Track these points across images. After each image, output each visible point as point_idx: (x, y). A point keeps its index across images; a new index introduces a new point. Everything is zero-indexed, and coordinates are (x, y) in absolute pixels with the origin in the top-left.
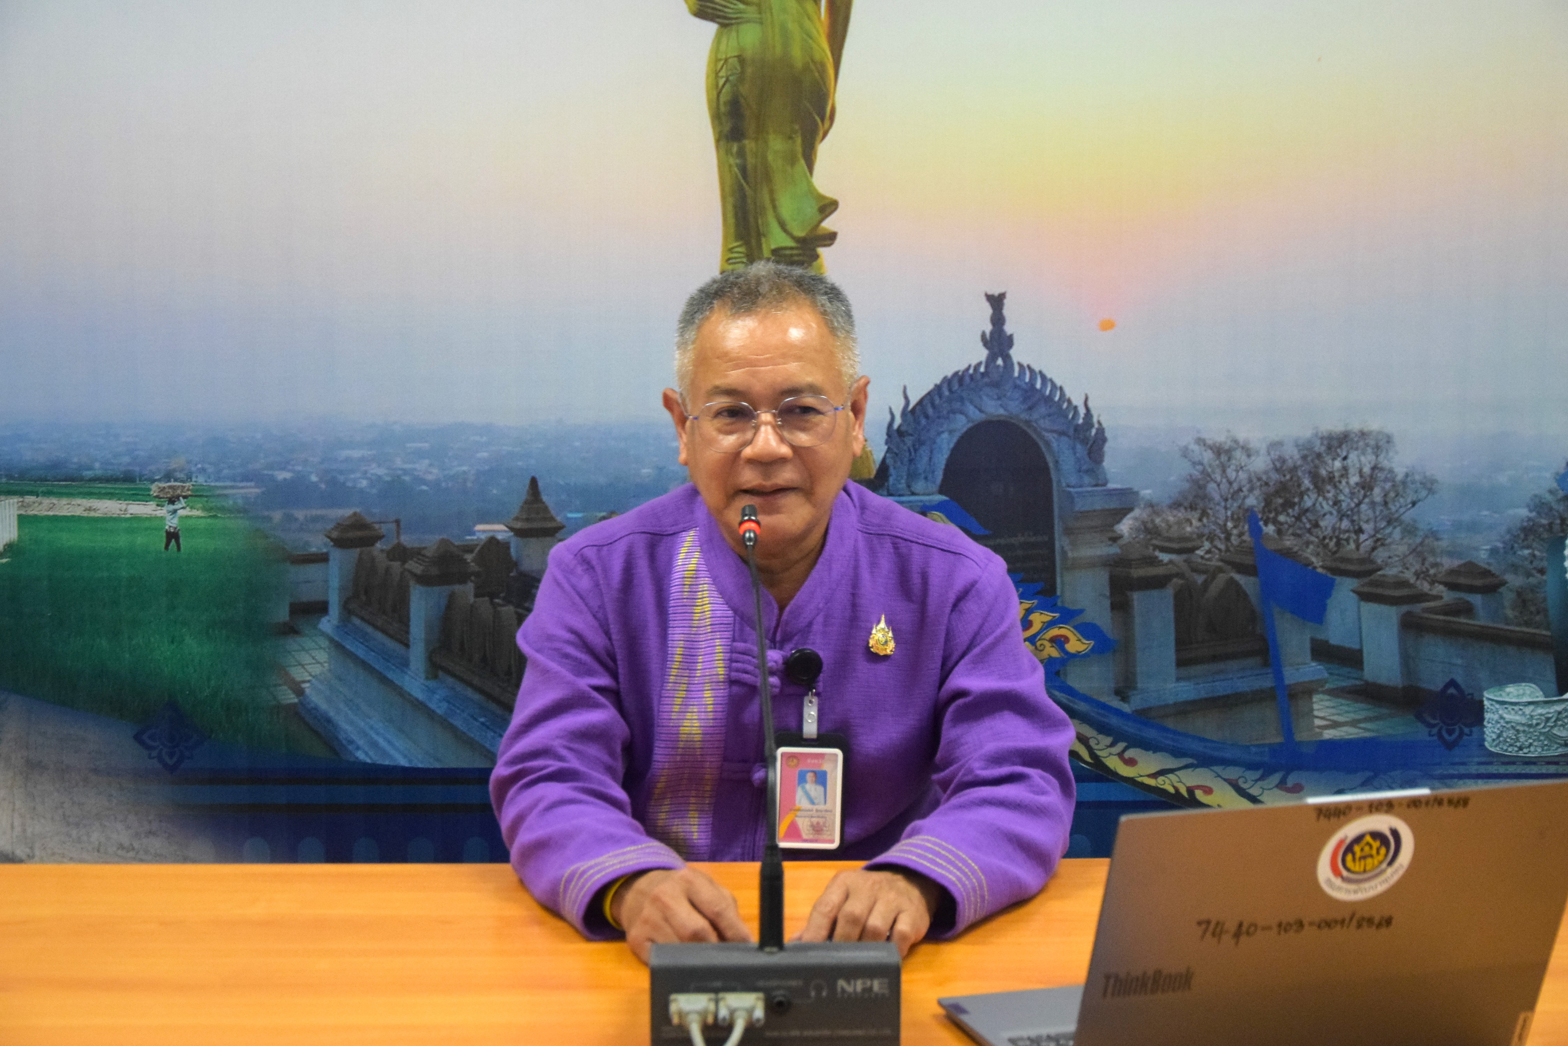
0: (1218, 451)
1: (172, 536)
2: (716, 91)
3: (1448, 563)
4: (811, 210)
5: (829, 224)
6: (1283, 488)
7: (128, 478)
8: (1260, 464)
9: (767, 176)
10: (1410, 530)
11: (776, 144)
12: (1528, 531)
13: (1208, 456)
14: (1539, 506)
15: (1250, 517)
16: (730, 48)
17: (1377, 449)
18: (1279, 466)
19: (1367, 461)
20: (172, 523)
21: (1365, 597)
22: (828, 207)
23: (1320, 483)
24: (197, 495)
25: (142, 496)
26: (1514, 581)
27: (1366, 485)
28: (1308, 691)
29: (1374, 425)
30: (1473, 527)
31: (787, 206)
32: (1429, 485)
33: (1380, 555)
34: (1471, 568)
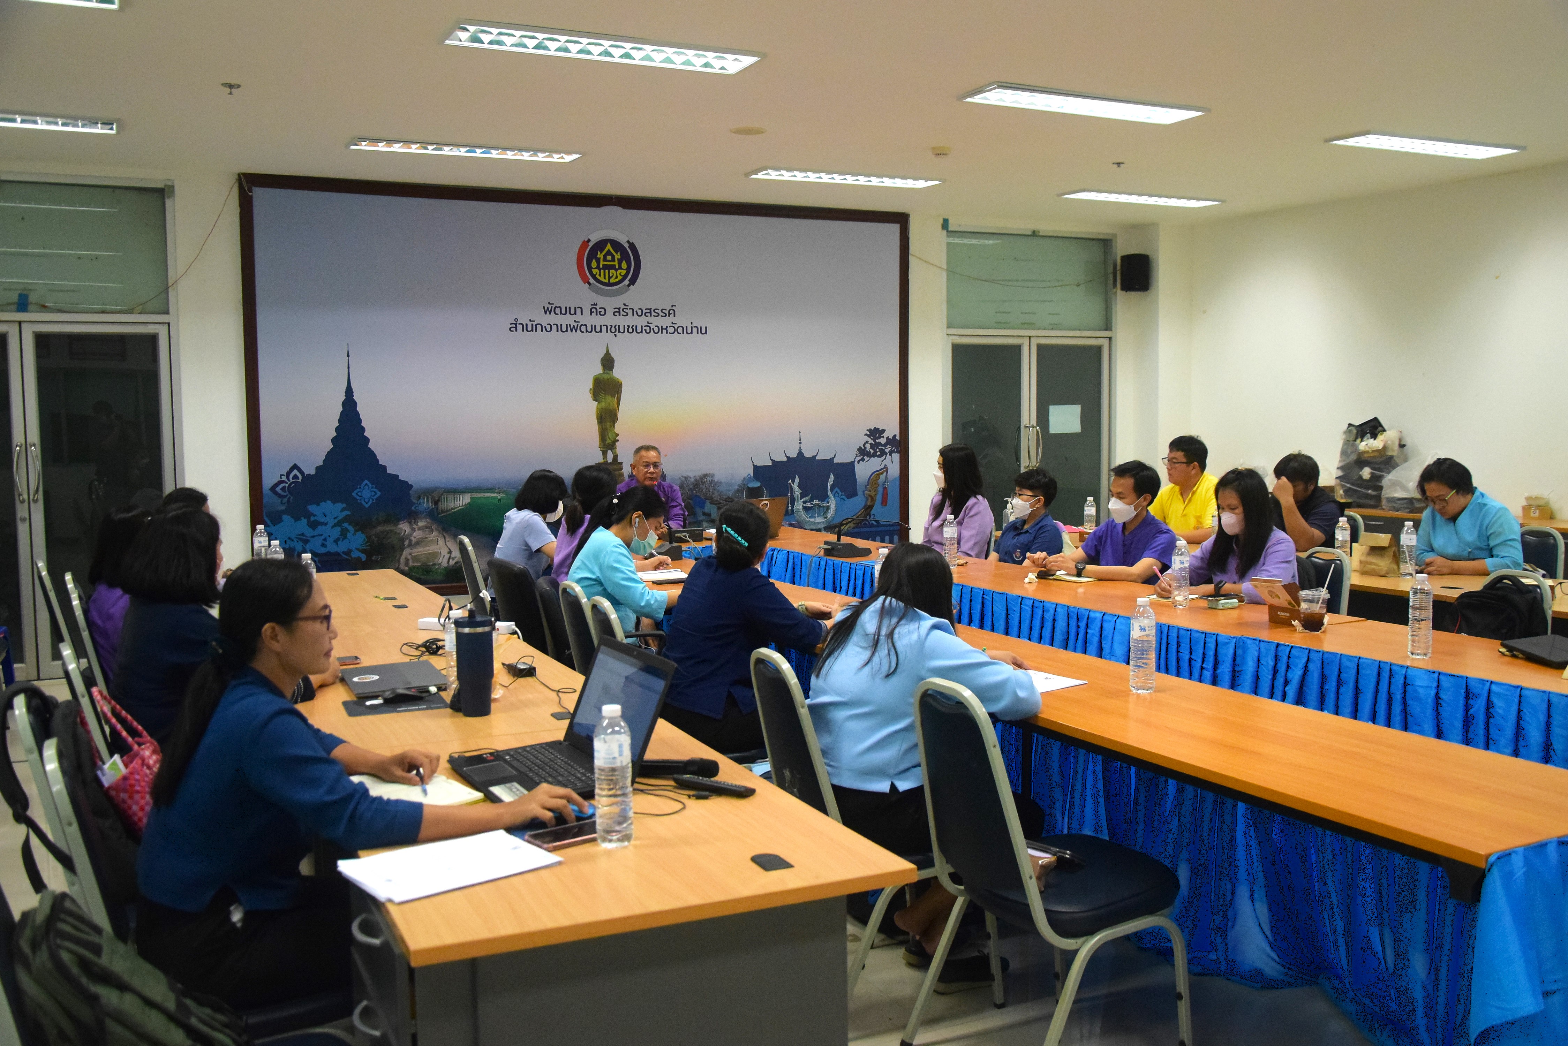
0: (685, 478)
1: (500, 500)
2: (597, 415)
3: (725, 497)
4: (614, 435)
5: (617, 438)
6: (696, 485)
7: (491, 489)
8: (692, 480)
9: (606, 429)
10: (718, 491)
11: (608, 424)
12: (738, 491)
13: (684, 479)
14: (739, 486)
15: (690, 490)
16: (600, 406)
17: (712, 477)
18: (696, 480)
19: (710, 479)
20: (499, 497)
21: (711, 503)
22: (617, 435)
23: (703, 483)
24: (504, 492)
25: (494, 492)
26: (736, 500)
27: (711, 483)
28: (702, 521)
29: (711, 472)
30: (729, 490)
31: (610, 435)
32: (721, 483)
33: (713, 496)
34: (729, 497)
